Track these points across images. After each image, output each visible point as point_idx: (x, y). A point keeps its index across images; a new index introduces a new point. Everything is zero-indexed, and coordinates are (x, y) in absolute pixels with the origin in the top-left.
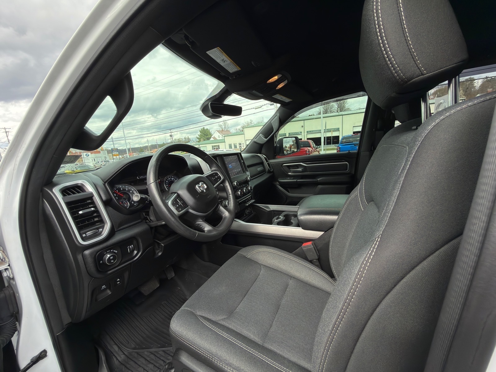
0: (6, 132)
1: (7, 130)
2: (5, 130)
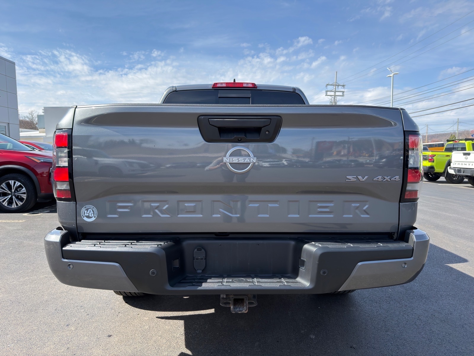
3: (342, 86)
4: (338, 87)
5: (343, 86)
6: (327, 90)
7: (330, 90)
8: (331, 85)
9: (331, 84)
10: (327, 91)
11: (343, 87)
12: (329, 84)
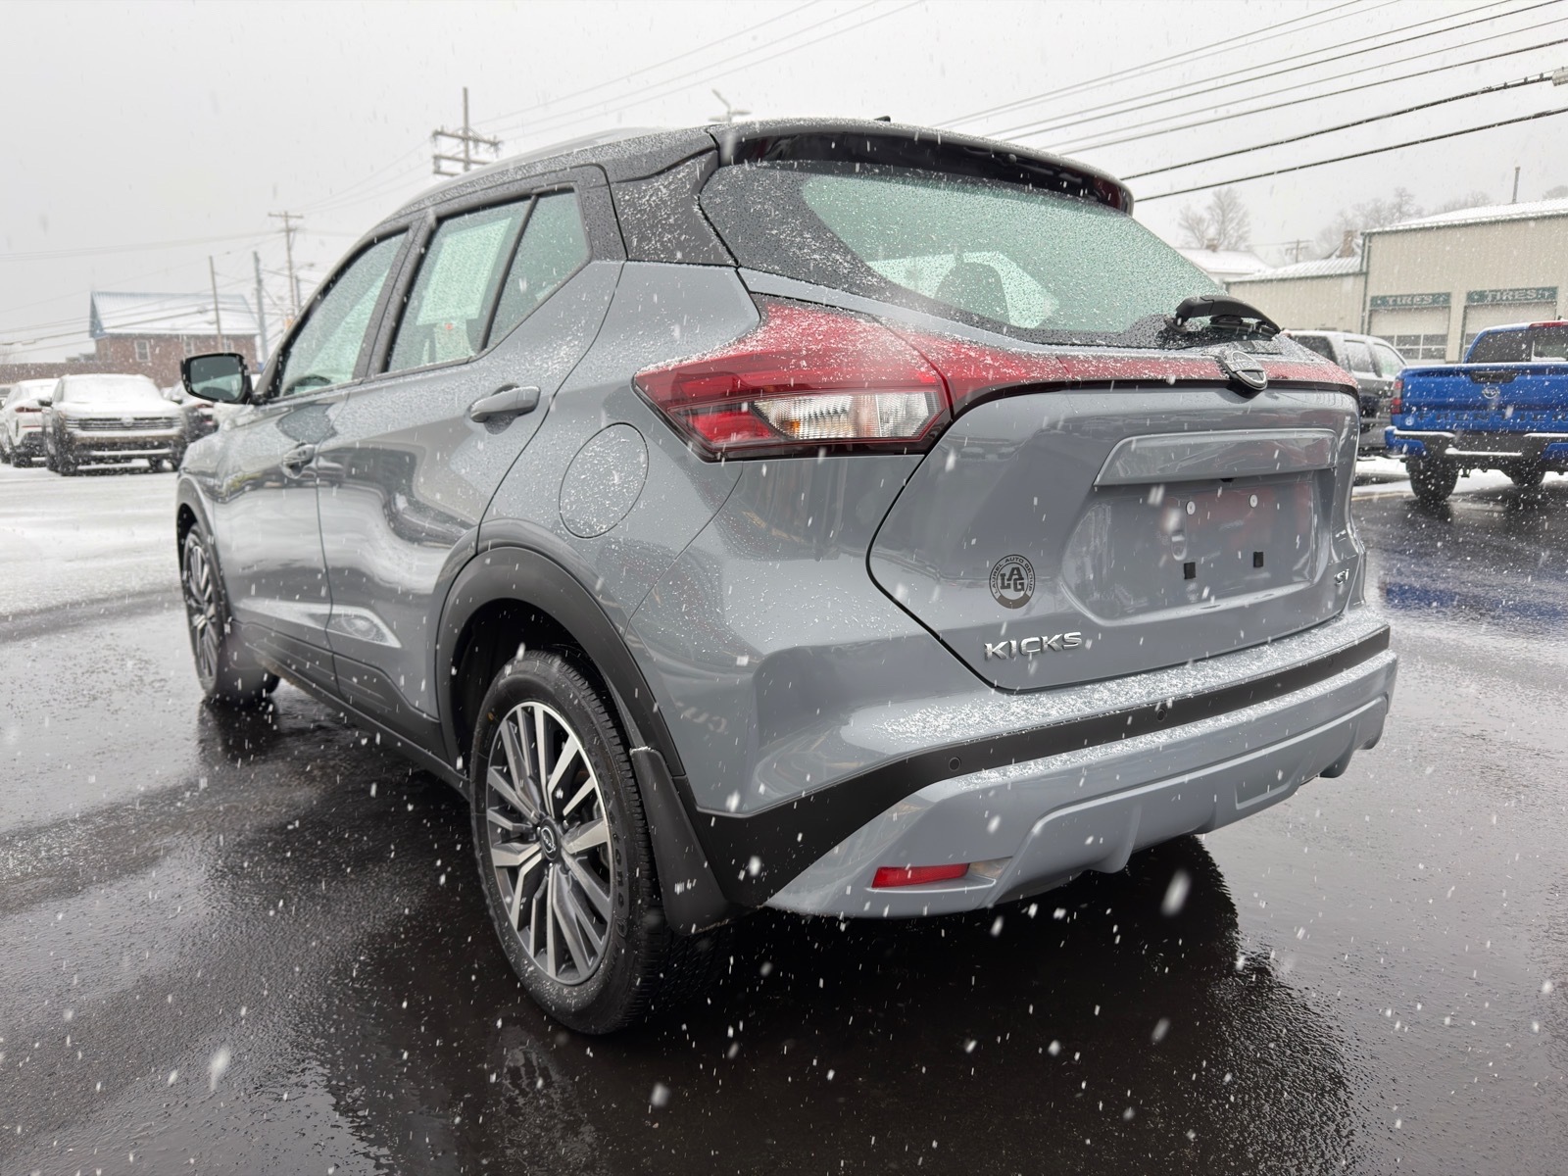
0: (289, 231)
1: (292, 223)
2: (287, 221)
3: (488, 146)
4: (476, 147)
5: (494, 144)
6: (437, 152)
7: (450, 154)
8: (452, 136)
9: (450, 132)
10: (437, 158)
11: (492, 149)
12: (446, 130)
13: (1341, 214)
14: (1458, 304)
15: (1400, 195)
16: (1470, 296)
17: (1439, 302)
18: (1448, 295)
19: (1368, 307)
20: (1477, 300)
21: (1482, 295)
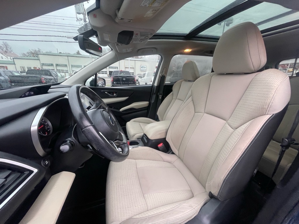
13: (30, 50)
14: (55, 65)
15: (39, 49)
16: (56, 64)
17: (52, 65)
18: (53, 64)
19: (41, 65)
20: (57, 65)
21: (57, 64)
